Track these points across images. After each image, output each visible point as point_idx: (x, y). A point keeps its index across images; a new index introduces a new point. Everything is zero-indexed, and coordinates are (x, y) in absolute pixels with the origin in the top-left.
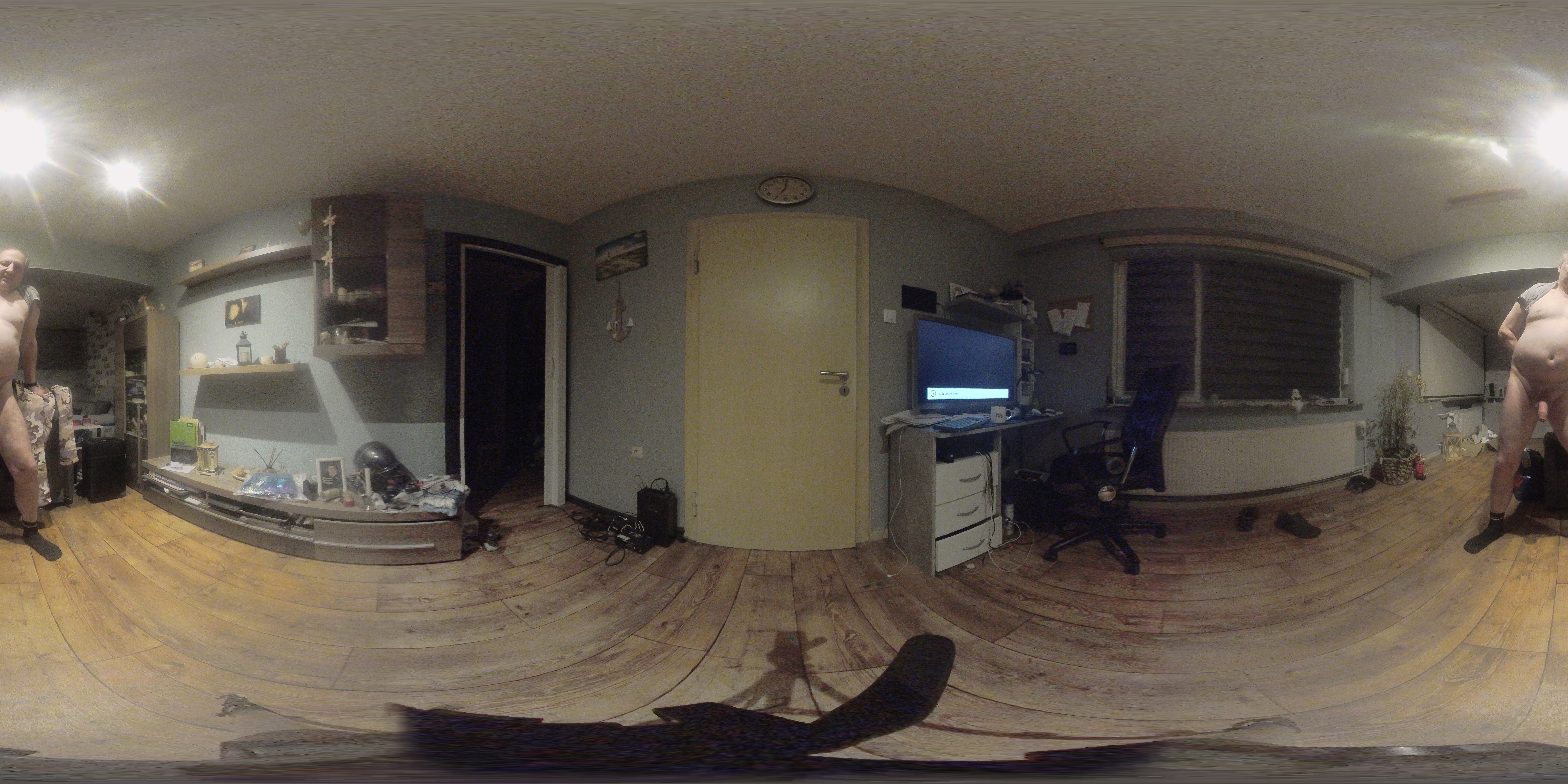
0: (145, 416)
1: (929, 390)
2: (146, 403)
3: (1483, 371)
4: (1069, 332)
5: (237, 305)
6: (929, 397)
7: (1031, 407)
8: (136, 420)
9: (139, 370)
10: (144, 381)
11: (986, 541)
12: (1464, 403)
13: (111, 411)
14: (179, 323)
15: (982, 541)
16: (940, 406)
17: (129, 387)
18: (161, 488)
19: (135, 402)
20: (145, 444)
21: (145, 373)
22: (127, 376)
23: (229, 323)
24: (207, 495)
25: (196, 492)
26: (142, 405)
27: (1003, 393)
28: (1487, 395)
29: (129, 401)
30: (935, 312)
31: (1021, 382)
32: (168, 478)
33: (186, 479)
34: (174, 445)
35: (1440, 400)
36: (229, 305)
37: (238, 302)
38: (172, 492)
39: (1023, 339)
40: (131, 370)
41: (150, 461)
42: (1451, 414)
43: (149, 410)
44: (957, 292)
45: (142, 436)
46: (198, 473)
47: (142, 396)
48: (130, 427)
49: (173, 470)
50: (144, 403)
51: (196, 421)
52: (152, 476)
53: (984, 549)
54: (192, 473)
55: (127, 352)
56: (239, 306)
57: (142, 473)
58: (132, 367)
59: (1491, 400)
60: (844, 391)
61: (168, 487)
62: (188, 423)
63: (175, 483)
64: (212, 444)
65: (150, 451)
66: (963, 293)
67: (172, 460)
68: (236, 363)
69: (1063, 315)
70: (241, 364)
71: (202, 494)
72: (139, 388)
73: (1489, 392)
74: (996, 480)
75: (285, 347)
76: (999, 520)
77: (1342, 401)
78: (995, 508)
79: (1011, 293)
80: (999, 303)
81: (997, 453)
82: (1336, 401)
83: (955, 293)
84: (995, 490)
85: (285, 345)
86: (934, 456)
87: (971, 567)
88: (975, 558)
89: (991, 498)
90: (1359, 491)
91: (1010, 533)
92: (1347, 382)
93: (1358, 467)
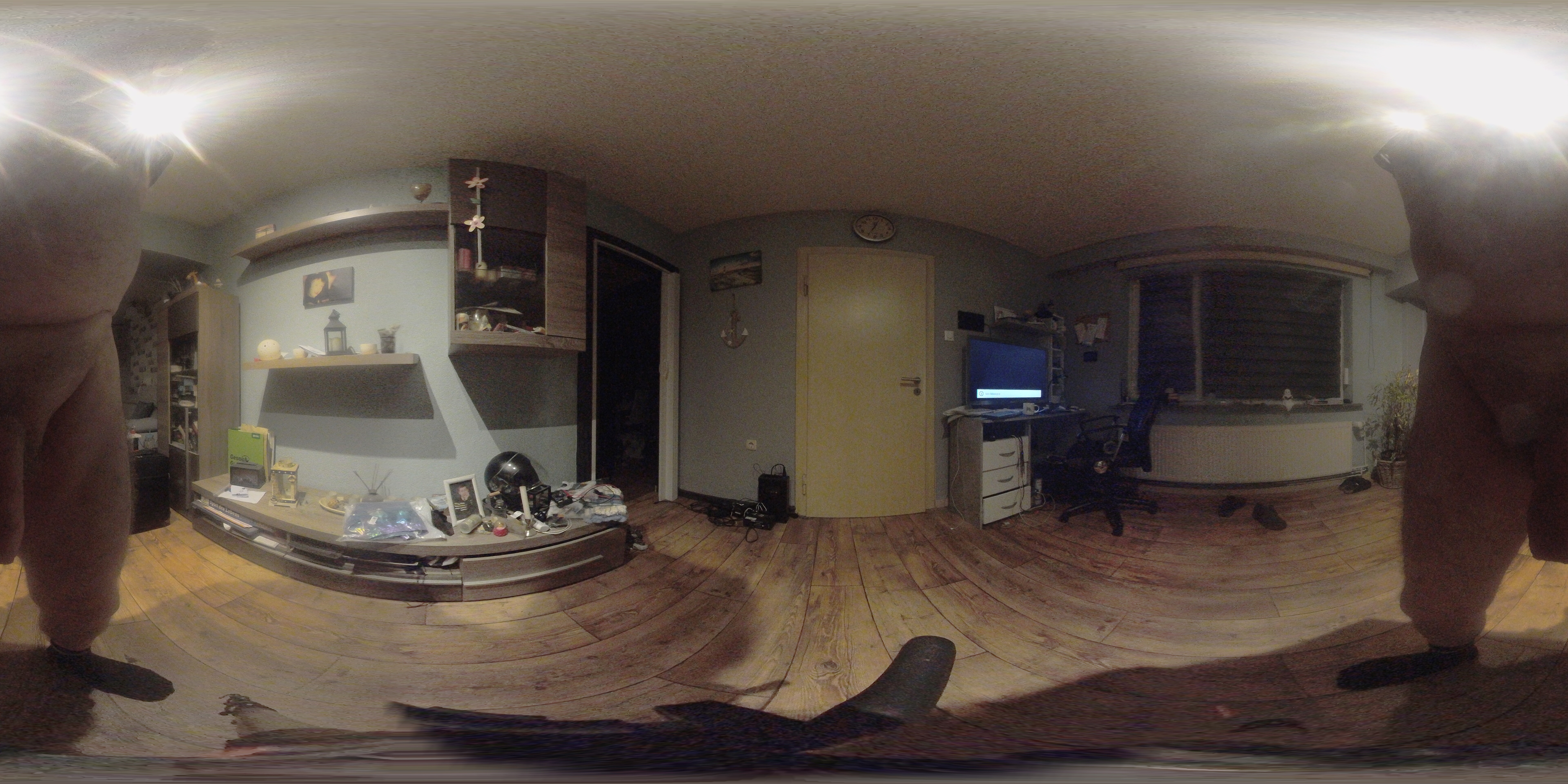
0: (196, 424)
1: (979, 391)
2: (196, 407)
4: (1090, 343)
5: (320, 280)
6: (979, 396)
7: (1057, 405)
8: (183, 427)
9: (188, 364)
10: (193, 378)
11: (1018, 504)
13: (154, 413)
14: (240, 304)
15: (1015, 504)
16: (987, 403)
17: (175, 386)
18: (219, 522)
19: (184, 405)
20: (195, 460)
21: (195, 368)
22: (173, 371)
23: (309, 302)
24: (288, 536)
25: (271, 530)
26: (191, 409)
27: (1037, 394)
29: (174, 403)
30: (983, 331)
31: (1053, 385)
32: (229, 509)
34: (235, 461)
36: (308, 282)
37: (322, 276)
38: (234, 528)
39: (1054, 349)
40: (178, 364)
41: (201, 484)
43: (200, 415)
44: (1000, 315)
45: (192, 450)
46: (271, 504)
47: (191, 397)
48: (175, 436)
49: (236, 499)
50: (194, 406)
51: (264, 431)
52: (204, 504)
53: (1016, 510)
54: (262, 502)
55: (171, 340)
56: (323, 280)
57: (192, 500)
58: (178, 360)
60: (917, 392)
61: (228, 522)
62: (253, 434)
63: (238, 516)
64: (291, 465)
65: (203, 468)
66: (1005, 316)
67: (234, 482)
68: (324, 353)
69: (1087, 328)
70: (330, 353)
71: (279, 533)
72: (187, 387)
74: (1026, 458)
75: (394, 333)
76: (1028, 488)
77: (1339, 401)
78: (1025, 479)
79: (1043, 313)
80: (1034, 323)
81: (1027, 437)
82: (1332, 401)
83: (998, 316)
84: (1026, 464)
85: (393, 330)
86: (982, 436)
87: (1007, 523)
88: (1010, 517)
89: (1022, 471)
90: (1355, 492)
91: (1038, 502)
92: (1347, 382)
93: (1355, 468)
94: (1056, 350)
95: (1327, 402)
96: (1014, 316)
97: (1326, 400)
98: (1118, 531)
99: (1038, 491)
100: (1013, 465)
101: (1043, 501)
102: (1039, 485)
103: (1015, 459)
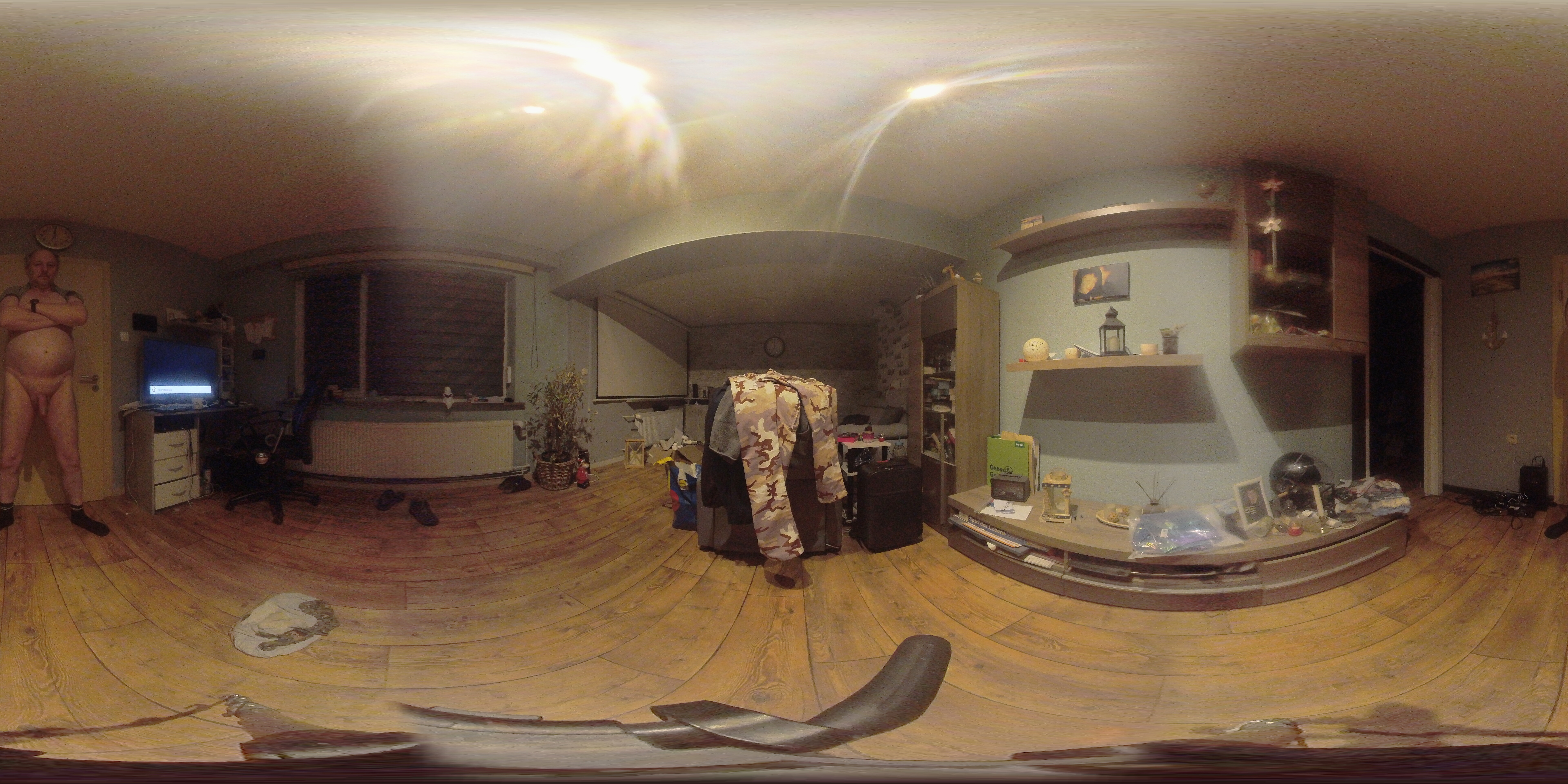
0: (953, 431)
1: (152, 387)
2: (953, 412)
3: (685, 370)
4: (258, 342)
6: (151, 392)
7: (227, 400)
8: (939, 436)
9: (944, 365)
10: (949, 380)
11: (187, 492)
12: (659, 405)
14: (1002, 301)
15: (184, 492)
16: (159, 399)
17: (928, 389)
18: (982, 541)
19: (939, 410)
21: (952, 370)
22: (926, 373)
24: (1062, 553)
25: (1045, 549)
26: (947, 415)
27: (207, 390)
28: (691, 397)
29: (927, 409)
30: (155, 331)
31: (222, 381)
32: (992, 527)
33: (1020, 529)
34: (996, 472)
35: (625, 401)
38: (1001, 548)
39: (223, 348)
40: (932, 366)
41: (959, 497)
42: (638, 416)
43: (958, 422)
44: (172, 316)
45: (948, 460)
46: (1040, 520)
47: (948, 403)
48: (929, 444)
49: (1000, 515)
50: (950, 412)
51: (1027, 439)
52: (962, 520)
53: (186, 498)
54: (1032, 518)
55: (924, 339)
57: (948, 515)
58: (932, 362)
59: (692, 402)
60: (96, 389)
61: (993, 541)
62: (1014, 441)
63: (1004, 534)
64: (1063, 478)
65: (960, 480)
66: (177, 318)
68: (1101, 353)
69: (255, 327)
70: (1108, 353)
71: (1053, 551)
72: (944, 391)
73: (692, 393)
74: (195, 449)
75: (1177, 333)
76: (197, 478)
77: (500, 400)
78: (194, 469)
79: (213, 313)
80: (204, 323)
81: (197, 430)
82: (493, 400)
83: (170, 317)
84: (195, 455)
85: (1177, 330)
86: (153, 428)
87: (177, 510)
88: (181, 504)
89: (191, 460)
90: (514, 492)
91: (207, 492)
92: (509, 381)
93: (515, 468)
94: (226, 348)
95: (487, 400)
96: (185, 317)
97: (487, 398)
98: (278, 521)
99: (207, 480)
100: (183, 456)
101: (212, 491)
102: (208, 474)
103: (184, 450)
